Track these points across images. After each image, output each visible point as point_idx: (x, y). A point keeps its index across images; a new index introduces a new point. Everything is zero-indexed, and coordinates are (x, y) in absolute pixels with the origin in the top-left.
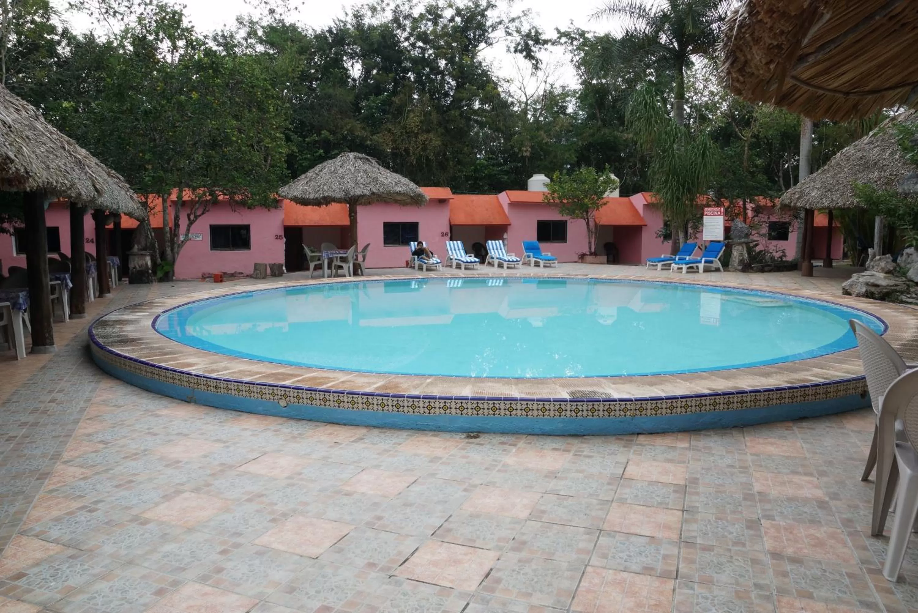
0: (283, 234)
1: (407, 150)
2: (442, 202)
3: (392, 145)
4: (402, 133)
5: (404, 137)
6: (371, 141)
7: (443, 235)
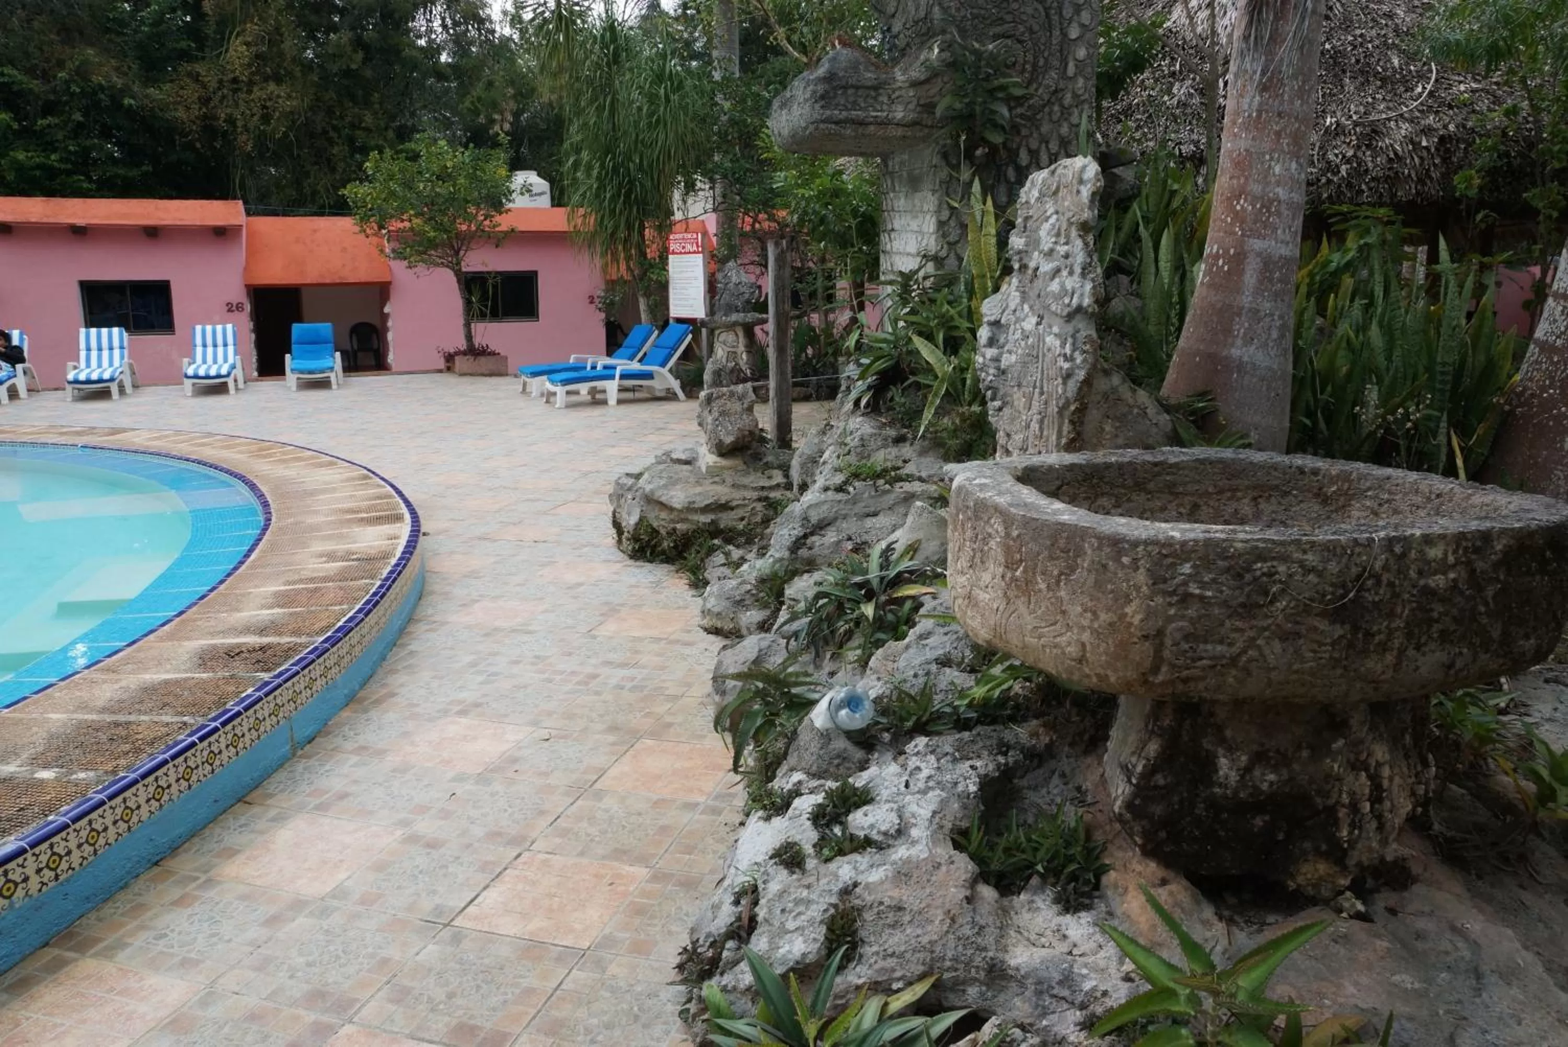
2: (221, 233)
3: (200, 109)
4: (220, 82)
5: (225, 91)
6: (133, 98)
7: (231, 308)
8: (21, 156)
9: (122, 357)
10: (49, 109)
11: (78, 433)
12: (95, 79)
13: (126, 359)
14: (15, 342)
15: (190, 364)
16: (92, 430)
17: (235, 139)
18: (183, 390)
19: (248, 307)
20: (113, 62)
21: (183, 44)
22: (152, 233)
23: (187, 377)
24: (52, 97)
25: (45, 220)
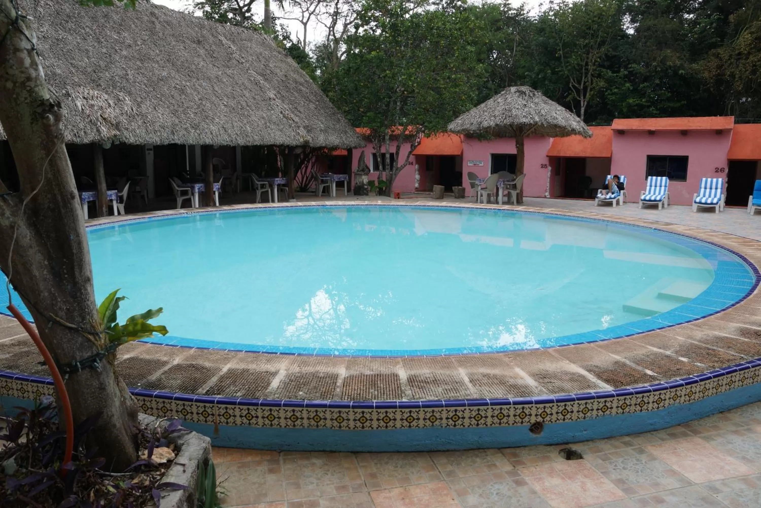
0: (547, 163)
1: (733, 75)
2: (720, 133)
3: (717, 71)
4: (731, 56)
5: (732, 60)
6: (683, 69)
7: (718, 171)
8: (631, 101)
9: (665, 191)
10: (646, 79)
11: (652, 223)
12: (668, 63)
13: (666, 192)
14: (622, 181)
15: (697, 197)
16: (657, 222)
17: (733, 84)
18: (691, 209)
19: (727, 171)
20: (678, 55)
21: (714, 40)
22: (684, 133)
23: (695, 202)
24: (648, 74)
25: (639, 128)
